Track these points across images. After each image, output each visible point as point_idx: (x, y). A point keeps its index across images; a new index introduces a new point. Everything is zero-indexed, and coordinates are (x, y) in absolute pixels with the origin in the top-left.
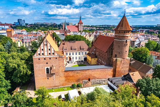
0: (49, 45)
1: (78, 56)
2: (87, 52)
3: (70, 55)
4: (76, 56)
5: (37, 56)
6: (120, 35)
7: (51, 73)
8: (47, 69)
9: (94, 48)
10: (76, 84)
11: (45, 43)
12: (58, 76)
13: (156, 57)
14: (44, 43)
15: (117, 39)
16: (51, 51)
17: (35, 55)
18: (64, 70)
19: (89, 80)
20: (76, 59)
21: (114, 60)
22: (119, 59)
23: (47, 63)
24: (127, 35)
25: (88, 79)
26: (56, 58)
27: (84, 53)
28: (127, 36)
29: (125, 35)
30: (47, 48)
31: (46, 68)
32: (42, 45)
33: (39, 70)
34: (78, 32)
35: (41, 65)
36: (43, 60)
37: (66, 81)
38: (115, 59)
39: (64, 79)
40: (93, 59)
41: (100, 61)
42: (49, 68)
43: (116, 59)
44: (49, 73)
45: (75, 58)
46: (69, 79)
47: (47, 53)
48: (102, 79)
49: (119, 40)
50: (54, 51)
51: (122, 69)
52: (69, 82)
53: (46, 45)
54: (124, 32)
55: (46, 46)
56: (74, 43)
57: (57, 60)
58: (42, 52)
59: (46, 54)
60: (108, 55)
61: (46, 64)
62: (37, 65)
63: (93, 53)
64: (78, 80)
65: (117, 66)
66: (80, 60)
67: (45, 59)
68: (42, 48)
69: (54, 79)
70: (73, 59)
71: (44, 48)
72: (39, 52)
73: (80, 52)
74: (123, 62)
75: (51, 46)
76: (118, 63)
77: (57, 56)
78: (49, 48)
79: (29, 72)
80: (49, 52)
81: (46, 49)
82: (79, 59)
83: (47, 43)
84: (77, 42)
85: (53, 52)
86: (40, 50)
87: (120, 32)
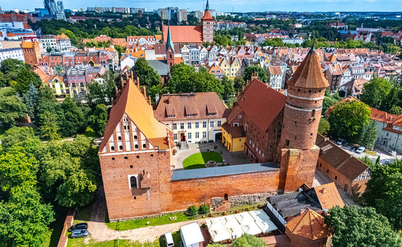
0: (133, 128)
1: (201, 130)
2: (223, 121)
3: (182, 127)
4: (197, 130)
5: (107, 152)
6: (299, 98)
7: (142, 187)
8: (133, 179)
9: (240, 114)
10: (197, 206)
11: (125, 124)
12: (158, 193)
13: (385, 126)
14: (122, 125)
15: (291, 105)
16: (139, 141)
17: (104, 150)
18: (169, 180)
19: (226, 196)
20: (197, 136)
21: (283, 153)
22: (294, 151)
23: (131, 167)
24: (316, 99)
25: (223, 194)
26: (152, 155)
27: (215, 124)
28: (316, 101)
29: (311, 99)
30: (131, 135)
31: (129, 176)
32: (118, 128)
33: (114, 182)
34: (202, 48)
35: (118, 170)
36: (123, 160)
37: (174, 200)
38: (284, 150)
39: (169, 197)
40: (236, 141)
41: (251, 145)
42: (136, 176)
43: (289, 152)
44: (138, 187)
45: (193, 135)
46: (181, 197)
47: (131, 145)
48: (255, 195)
49: (296, 109)
50: (146, 139)
51: (300, 173)
52: (181, 202)
53: (129, 128)
54: (310, 91)
55: (127, 130)
56: (193, 98)
57: (154, 158)
58: (120, 144)
59: (128, 146)
60: (269, 138)
61: (129, 169)
62: (109, 171)
63: (236, 125)
64: (202, 198)
65: (289, 167)
66: (206, 139)
67: (126, 158)
68: (119, 135)
69: (149, 199)
70: (190, 137)
71: (123, 135)
72: (111, 144)
73: (206, 121)
74: (302, 157)
75: (138, 130)
76: (292, 159)
77: (153, 151)
78: (135, 134)
79: (93, 187)
80: (135, 143)
81: (127, 137)
82: (204, 136)
83: (129, 123)
84: (198, 96)
85: (143, 142)
86: (115, 139)
87: (299, 90)
